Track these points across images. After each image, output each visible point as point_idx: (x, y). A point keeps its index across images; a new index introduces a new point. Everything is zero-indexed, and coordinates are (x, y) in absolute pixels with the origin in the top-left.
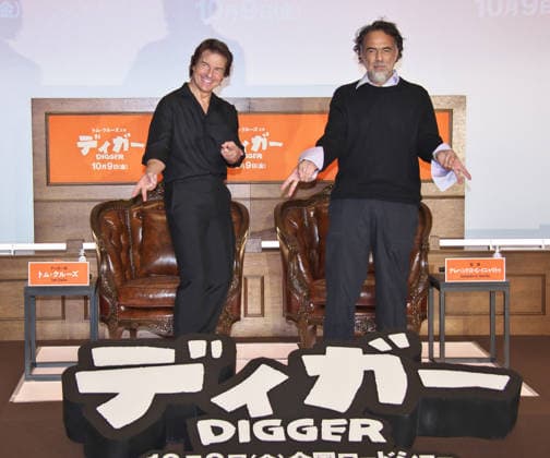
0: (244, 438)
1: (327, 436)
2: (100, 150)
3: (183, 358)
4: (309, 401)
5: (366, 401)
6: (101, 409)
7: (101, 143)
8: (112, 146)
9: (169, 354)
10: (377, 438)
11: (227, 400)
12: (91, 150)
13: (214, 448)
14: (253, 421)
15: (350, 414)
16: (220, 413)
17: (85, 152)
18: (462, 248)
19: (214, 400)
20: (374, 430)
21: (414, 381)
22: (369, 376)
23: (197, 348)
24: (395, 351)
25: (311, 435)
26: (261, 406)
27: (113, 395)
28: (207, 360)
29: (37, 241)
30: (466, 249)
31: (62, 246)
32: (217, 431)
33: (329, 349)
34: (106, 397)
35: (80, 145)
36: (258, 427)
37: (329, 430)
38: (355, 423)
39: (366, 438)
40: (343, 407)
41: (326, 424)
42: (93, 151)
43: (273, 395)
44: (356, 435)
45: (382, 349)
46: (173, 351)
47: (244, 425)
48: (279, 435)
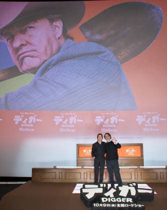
0: (109, 201)
1: (123, 201)
2: (87, 152)
3: (99, 187)
4: (120, 195)
5: (129, 195)
6: (87, 195)
9: (97, 186)
10: (131, 201)
11: (106, 194)
13: (104, 203)
14: (111, 198)
15: (127, 197)
16: (105, 197)
19: (104, 194)
20: (130, 200)
22: (129, 190)
23: (102, 185)
24: (134, 186)
25: (120, 201)
26: (112, 196)
28: (103, 187)
29: (77, 166)
30: (144, 168)
32: (105, 200)
34: (87, 193)
36: (112, 199)
37: (123, 200)
38: (127, 199)
40: (125, 196)
41: (123, 199)
43: (114, 193)
44: (127, 201)
45: (131, 186)
47: (109, 199)
48: (115, 201)
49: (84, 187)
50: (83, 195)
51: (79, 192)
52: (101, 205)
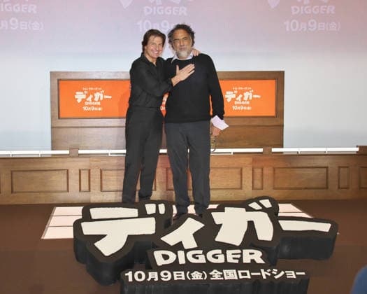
0: (182, 261)
1: (230, 260)
2: (88, 100)
3: (143, 214)
4: (217, 239)
5: (250, 239)
6: (98, 244)
7: (88, 96)
8: (94, 97)
9: (134, 212)
10: (260, 261)
11: (170, 239)
12: (83, 100)
13: (164, 267)
14: (186, 251)
15: (242, 247)
16: (166, 247)
17: (79, 101)
18: (282, 153)
19: (162, 239)
20: (257, 256)
21: (277, 228)
23: (150, 208)
24: (264, 209)
25: (221, 259)
26: (190, 243)
27: (104, 236)
28: (156, 215)
29: (53, 149)
30: (285, 154)
31: (67, 152)
32: (166, 257)
33: (226, 208)
34: (100, 237)
35: (76, 97)
36: (189, 255)
37: (231, 256)
38: (246, 252)
39: (253, 261)
40: (238, 243)
41: (229, 252)
42: (84, 100)
43: (196, 235)
44: (247, 259)
45: (257, 209)
46: (137, 210)
47: (181, 253)
48: (202, 260)
49: (87, 217)
50: (83, 245)
51: (69, 234)
52: (153, 275)
